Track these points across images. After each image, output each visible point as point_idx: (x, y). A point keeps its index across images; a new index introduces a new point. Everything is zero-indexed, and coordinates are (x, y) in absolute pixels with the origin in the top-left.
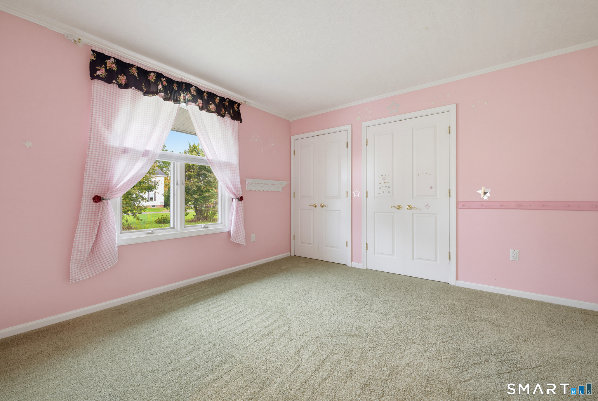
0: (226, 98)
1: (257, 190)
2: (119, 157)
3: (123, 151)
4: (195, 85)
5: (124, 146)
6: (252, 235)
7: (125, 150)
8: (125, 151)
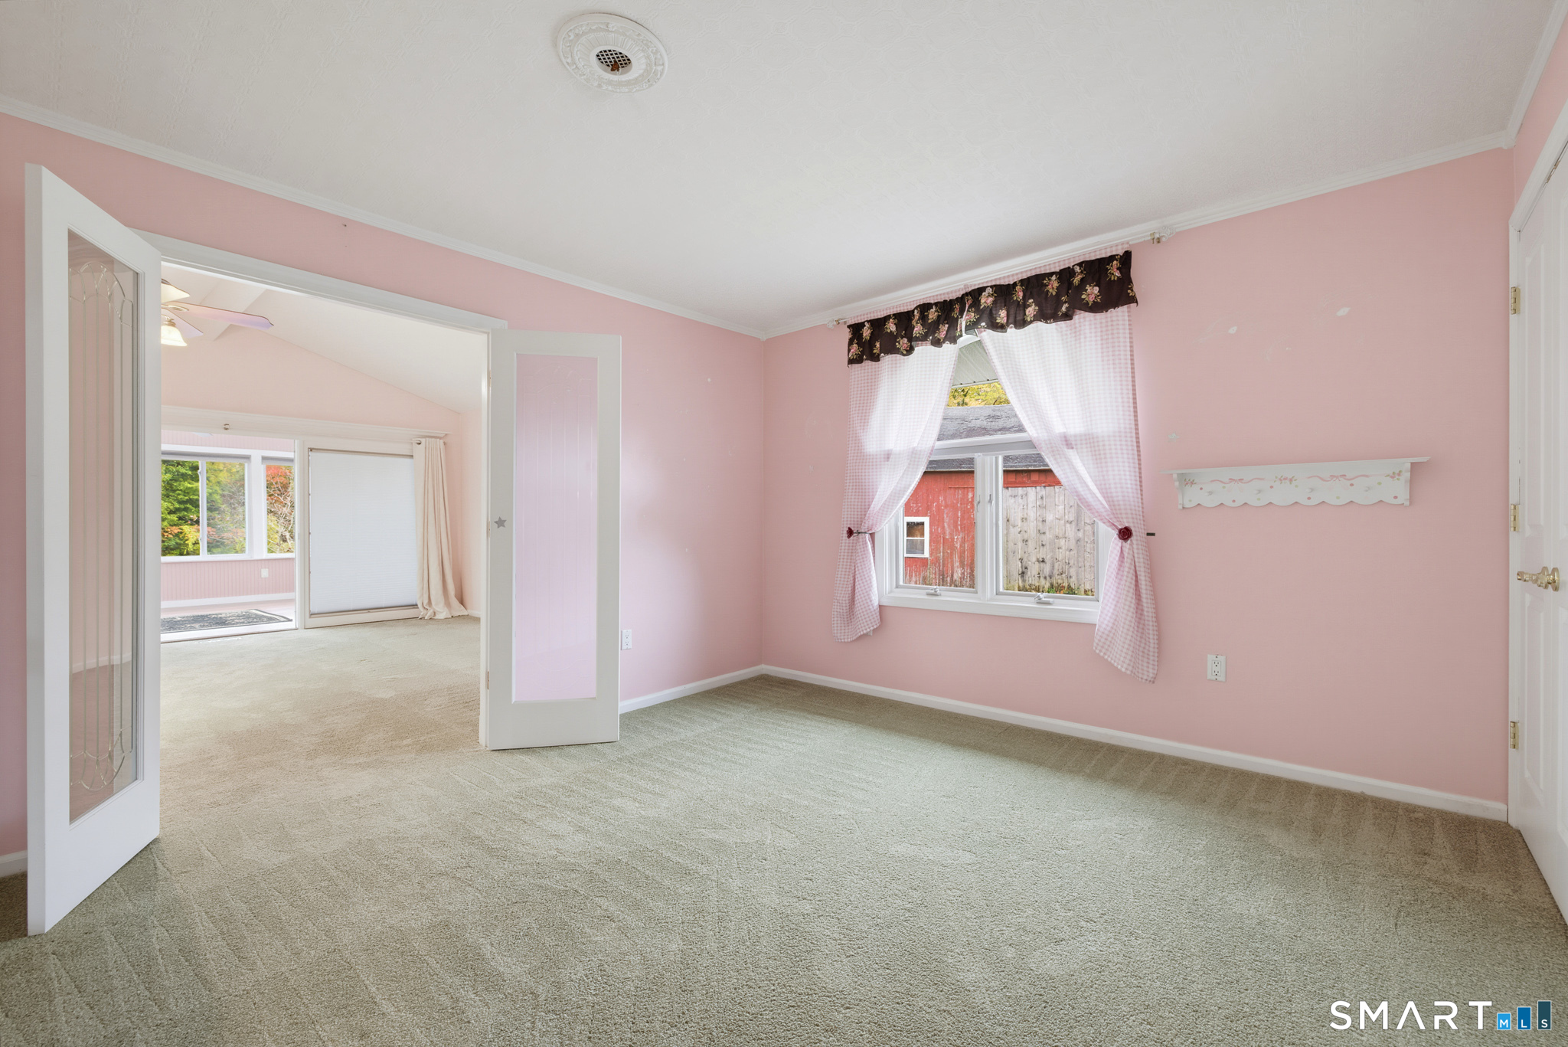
0: (1073, 266)
1: (1234, 505)
2: (880, 468)
3: (886, 456)
4: (989, 285)
5: (886, 449)
6: (1211, 658)
7: (888, 454)
8: (888, 456)
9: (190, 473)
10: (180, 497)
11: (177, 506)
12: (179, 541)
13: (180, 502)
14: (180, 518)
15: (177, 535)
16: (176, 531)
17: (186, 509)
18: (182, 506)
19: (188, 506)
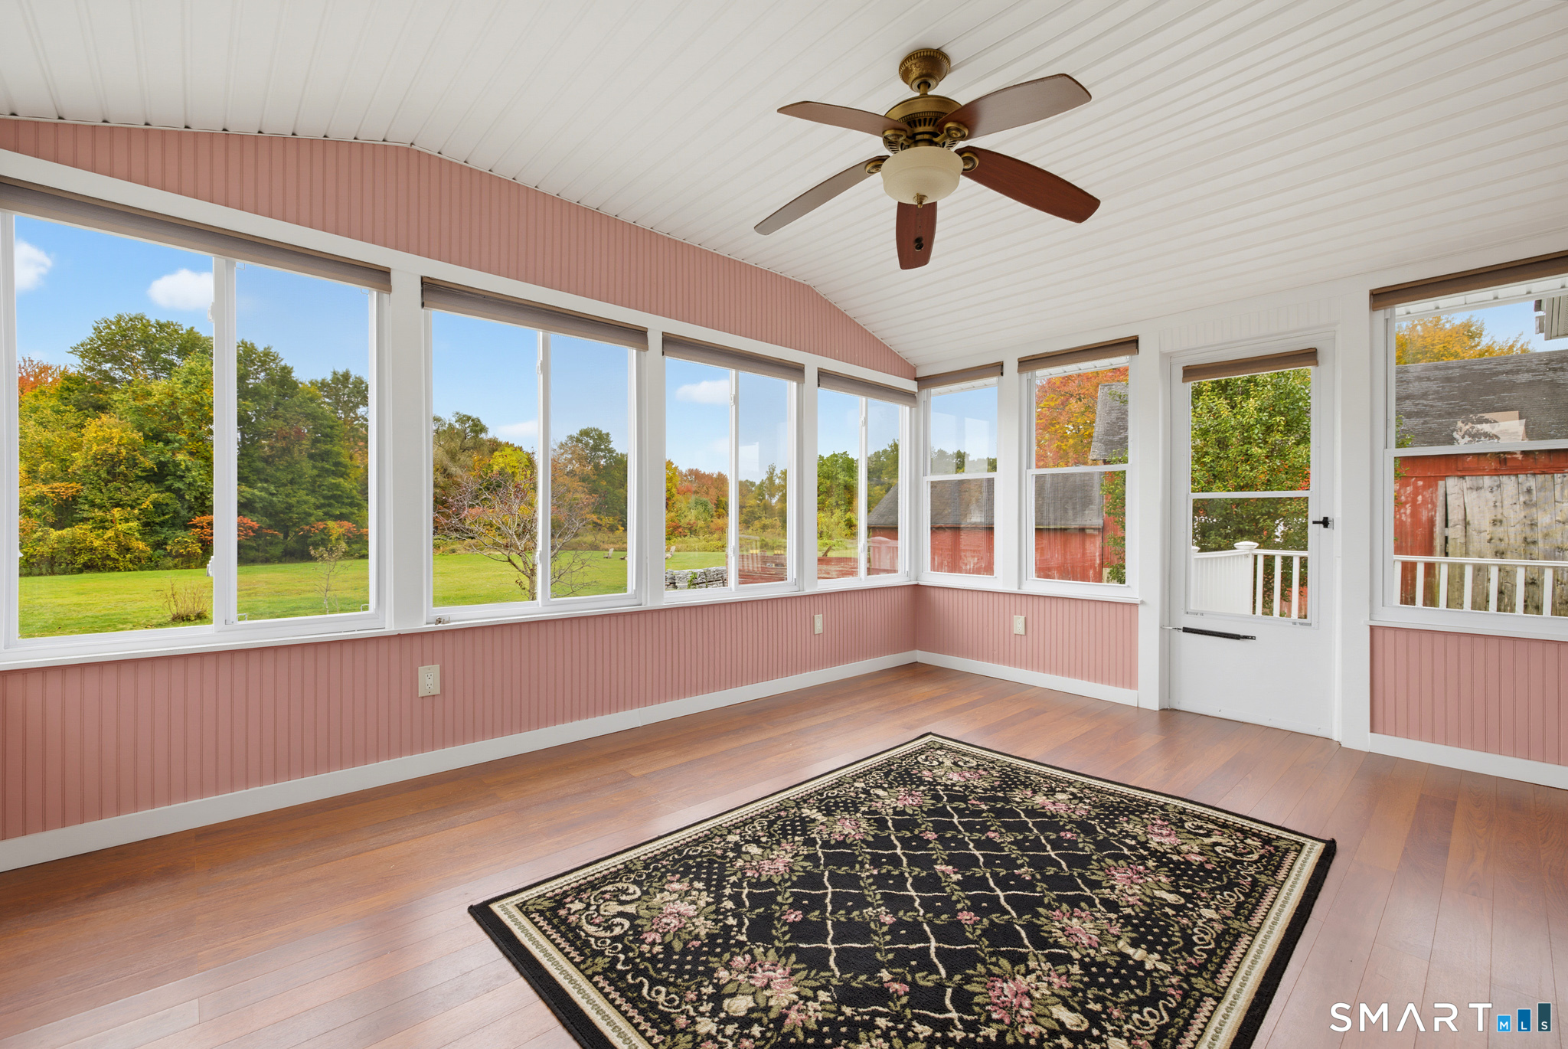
9: (334, 468)
10: (325, 492)
11: (322, 501)
12: (324, 537)
13: (325, 497)
14: (326, 514)
15: (322, 531)
16: (322, 527)
17: (330, 505)
18: (327, 502)
19: (332, 501)
